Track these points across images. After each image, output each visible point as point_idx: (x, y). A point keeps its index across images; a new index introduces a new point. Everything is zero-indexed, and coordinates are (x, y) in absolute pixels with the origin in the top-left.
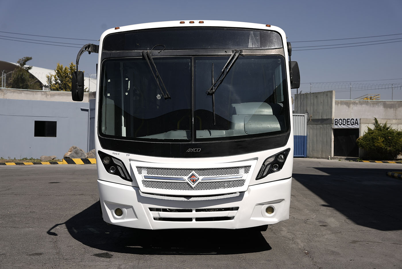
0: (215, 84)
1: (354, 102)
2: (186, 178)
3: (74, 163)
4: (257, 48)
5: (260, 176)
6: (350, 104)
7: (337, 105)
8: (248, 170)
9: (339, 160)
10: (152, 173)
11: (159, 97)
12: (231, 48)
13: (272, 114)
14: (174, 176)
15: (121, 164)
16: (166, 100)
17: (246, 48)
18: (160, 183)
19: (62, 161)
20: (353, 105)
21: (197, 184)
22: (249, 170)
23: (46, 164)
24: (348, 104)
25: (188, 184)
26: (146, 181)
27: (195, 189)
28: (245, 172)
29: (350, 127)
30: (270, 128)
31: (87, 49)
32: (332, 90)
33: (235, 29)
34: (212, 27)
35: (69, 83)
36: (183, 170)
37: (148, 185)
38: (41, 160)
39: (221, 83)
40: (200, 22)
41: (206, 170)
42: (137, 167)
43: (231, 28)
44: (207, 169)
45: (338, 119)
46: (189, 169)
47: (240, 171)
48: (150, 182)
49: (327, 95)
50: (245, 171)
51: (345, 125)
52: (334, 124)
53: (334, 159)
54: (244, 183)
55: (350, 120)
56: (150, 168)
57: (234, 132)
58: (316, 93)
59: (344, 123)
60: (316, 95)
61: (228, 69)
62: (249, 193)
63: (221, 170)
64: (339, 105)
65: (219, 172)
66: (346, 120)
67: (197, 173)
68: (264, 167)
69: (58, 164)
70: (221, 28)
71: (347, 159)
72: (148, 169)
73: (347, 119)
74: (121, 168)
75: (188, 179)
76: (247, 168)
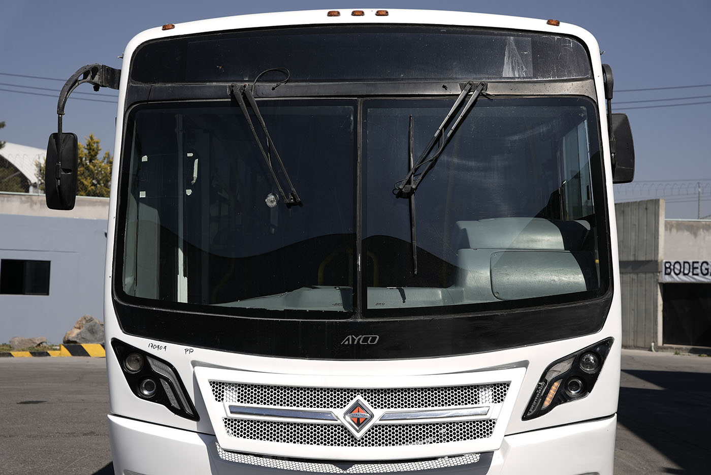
0: (416, 170)
1: (706, 224)
2: (340, 415)
3: (85, 353)
4: (524, 78)
5: (533, 409)
6: (698, 228)
7: (668, 231)
8: (502, 393)
9: (676, 354)
10: (252, 400)
11: (272, 202)
12: (458, 79)
13: (563, 248)
14: (308, 409)
15: (170, 374)
16: (290, 210)
17: (497, 78)
18: (272, 425)
19: (60, 350)
20: (705, 231)
21: (369, 431)
22: (505, 394)
23: (21, 356)
24: (693, 229)
25: (346, 429)
26: (235, 420)
27: (363, 443)
28: (495, 400)
29: (699, 280)
30: (558, 283)
31: (89, 78)
32: (658, 198)
33: (468, 30)
34: (410, 26)
35: (85, 178)
36: (332, 391)
37: (238, 430)
38: (10, 347)
39: (431, 167)
40: (378, 14)
41: (392, 391)
42: (213, 383)
43: (458, 29)
44: (395, 389)
45: (673, 262)
46: (349, 390)
47: (480, 396)
48: (245, 422)
49: (646, 209)
50: (495, 396)
51: (687, 274)
52: (662, 271)
53: (664, 350)
54: (491, 429)
55: (700, 264)
56: (246, 385)
57: (464, 293)
58: (621, 203)
59: (686, 272)
60: (622, 209)
61: (451, 132)
62: (504, 455)
63: (432, 392)
64: (674, 231)
65: (426, 399)
66: (691, 264)
67: (368, 401)
68: (544, 387)
69: (48, 357)
70: (432, 28)
71: (693, 351)
72: (239, 389)
73: (694, 263)
74: (171, 384)
75: (344, 417)
76: (500, 390)
